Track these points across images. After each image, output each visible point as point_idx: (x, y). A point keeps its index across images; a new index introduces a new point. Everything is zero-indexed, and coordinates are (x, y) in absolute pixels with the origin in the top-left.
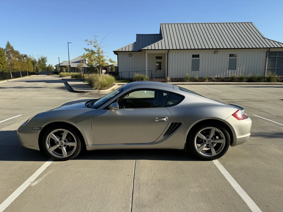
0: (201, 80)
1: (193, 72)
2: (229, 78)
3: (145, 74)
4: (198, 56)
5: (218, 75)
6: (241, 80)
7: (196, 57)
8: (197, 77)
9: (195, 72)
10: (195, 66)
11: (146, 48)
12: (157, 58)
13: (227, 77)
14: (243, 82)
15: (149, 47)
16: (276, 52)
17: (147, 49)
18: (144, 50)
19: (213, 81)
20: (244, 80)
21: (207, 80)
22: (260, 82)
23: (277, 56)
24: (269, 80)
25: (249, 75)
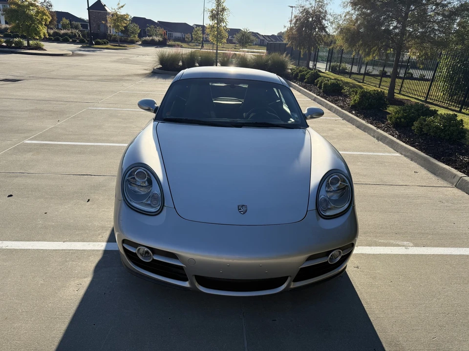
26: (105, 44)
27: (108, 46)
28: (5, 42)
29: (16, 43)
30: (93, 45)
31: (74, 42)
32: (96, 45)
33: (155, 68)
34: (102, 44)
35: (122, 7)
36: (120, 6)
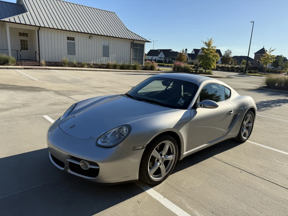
0: (80, 65)
1: (69, 56)
2: (103, 65)
3: (8, 54)
4: (73, 39)
5: (94, 62)
6: (115, 67)
7: (71, 40)
8: (75, 62)
9: (71, 56)
10: (71, 50)
11: (7, 19)
12: (21, 34)
13: (102, 63)
14: (117, 69)
15: (12, 19)
16: (137, 44)
17: (8, 21)
18: (5, 21)
19: (91, 67)
20: (118, 67)
21: (86, 66)
22: (130, 69)
23: (138, 48)
24: (135, 68)
25: (121, 63)
26: (255, 73)
27: (257, 74)
28: (195, 70)
29: (200, 71)
30: (246, 73)
31: (237, 72)
32: (248, 73)
33: (261, 86)
34: (253, 73)
35: (272, 51)
36: (271, 50)
